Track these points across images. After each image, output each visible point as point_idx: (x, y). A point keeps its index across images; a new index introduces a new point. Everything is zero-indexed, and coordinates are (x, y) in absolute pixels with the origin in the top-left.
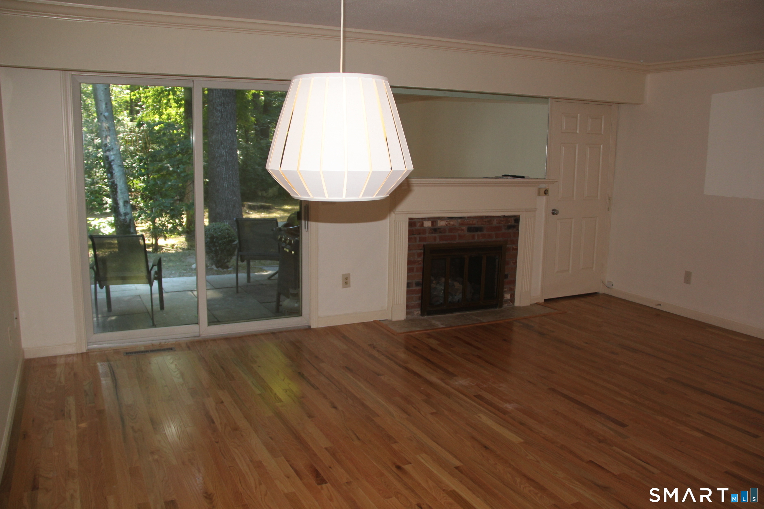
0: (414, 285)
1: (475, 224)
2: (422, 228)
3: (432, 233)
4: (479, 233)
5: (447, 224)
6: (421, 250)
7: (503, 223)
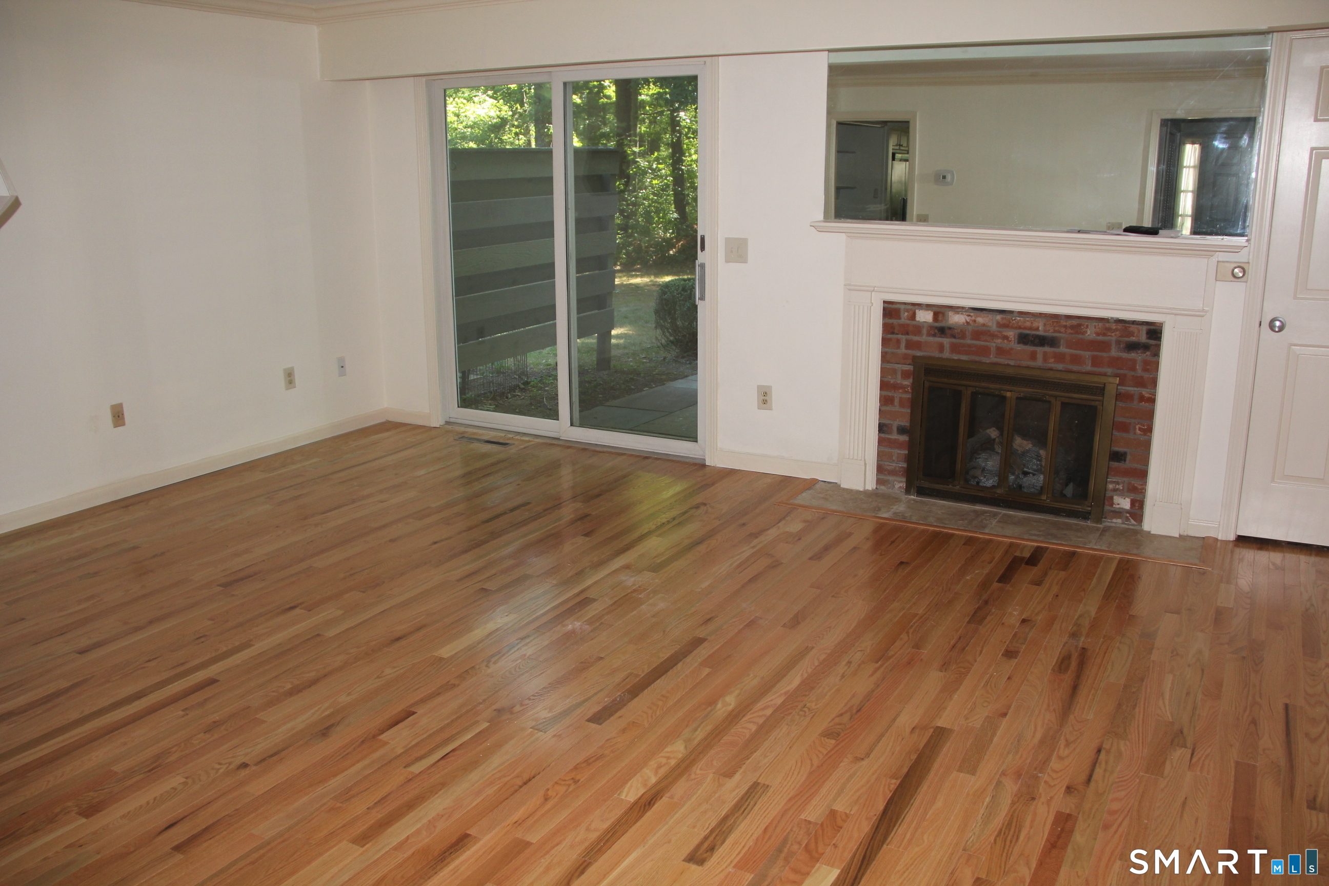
0: (895, 429)
1: (1037, 329)
2: (913, 322)
3: (934, 335)
4: (1047, 349)
5: (968, 321)
6: (909, 364)
7: (1113, 334)
